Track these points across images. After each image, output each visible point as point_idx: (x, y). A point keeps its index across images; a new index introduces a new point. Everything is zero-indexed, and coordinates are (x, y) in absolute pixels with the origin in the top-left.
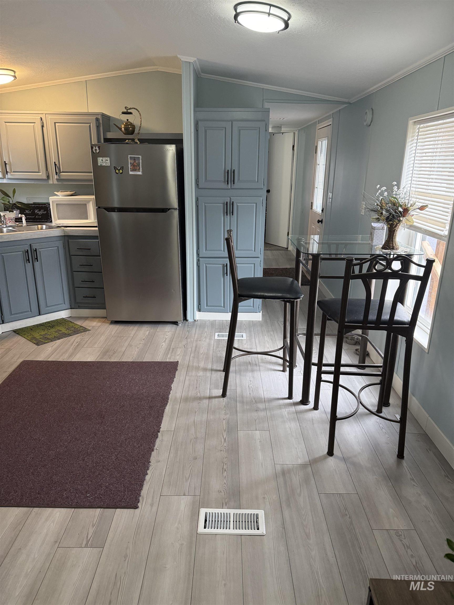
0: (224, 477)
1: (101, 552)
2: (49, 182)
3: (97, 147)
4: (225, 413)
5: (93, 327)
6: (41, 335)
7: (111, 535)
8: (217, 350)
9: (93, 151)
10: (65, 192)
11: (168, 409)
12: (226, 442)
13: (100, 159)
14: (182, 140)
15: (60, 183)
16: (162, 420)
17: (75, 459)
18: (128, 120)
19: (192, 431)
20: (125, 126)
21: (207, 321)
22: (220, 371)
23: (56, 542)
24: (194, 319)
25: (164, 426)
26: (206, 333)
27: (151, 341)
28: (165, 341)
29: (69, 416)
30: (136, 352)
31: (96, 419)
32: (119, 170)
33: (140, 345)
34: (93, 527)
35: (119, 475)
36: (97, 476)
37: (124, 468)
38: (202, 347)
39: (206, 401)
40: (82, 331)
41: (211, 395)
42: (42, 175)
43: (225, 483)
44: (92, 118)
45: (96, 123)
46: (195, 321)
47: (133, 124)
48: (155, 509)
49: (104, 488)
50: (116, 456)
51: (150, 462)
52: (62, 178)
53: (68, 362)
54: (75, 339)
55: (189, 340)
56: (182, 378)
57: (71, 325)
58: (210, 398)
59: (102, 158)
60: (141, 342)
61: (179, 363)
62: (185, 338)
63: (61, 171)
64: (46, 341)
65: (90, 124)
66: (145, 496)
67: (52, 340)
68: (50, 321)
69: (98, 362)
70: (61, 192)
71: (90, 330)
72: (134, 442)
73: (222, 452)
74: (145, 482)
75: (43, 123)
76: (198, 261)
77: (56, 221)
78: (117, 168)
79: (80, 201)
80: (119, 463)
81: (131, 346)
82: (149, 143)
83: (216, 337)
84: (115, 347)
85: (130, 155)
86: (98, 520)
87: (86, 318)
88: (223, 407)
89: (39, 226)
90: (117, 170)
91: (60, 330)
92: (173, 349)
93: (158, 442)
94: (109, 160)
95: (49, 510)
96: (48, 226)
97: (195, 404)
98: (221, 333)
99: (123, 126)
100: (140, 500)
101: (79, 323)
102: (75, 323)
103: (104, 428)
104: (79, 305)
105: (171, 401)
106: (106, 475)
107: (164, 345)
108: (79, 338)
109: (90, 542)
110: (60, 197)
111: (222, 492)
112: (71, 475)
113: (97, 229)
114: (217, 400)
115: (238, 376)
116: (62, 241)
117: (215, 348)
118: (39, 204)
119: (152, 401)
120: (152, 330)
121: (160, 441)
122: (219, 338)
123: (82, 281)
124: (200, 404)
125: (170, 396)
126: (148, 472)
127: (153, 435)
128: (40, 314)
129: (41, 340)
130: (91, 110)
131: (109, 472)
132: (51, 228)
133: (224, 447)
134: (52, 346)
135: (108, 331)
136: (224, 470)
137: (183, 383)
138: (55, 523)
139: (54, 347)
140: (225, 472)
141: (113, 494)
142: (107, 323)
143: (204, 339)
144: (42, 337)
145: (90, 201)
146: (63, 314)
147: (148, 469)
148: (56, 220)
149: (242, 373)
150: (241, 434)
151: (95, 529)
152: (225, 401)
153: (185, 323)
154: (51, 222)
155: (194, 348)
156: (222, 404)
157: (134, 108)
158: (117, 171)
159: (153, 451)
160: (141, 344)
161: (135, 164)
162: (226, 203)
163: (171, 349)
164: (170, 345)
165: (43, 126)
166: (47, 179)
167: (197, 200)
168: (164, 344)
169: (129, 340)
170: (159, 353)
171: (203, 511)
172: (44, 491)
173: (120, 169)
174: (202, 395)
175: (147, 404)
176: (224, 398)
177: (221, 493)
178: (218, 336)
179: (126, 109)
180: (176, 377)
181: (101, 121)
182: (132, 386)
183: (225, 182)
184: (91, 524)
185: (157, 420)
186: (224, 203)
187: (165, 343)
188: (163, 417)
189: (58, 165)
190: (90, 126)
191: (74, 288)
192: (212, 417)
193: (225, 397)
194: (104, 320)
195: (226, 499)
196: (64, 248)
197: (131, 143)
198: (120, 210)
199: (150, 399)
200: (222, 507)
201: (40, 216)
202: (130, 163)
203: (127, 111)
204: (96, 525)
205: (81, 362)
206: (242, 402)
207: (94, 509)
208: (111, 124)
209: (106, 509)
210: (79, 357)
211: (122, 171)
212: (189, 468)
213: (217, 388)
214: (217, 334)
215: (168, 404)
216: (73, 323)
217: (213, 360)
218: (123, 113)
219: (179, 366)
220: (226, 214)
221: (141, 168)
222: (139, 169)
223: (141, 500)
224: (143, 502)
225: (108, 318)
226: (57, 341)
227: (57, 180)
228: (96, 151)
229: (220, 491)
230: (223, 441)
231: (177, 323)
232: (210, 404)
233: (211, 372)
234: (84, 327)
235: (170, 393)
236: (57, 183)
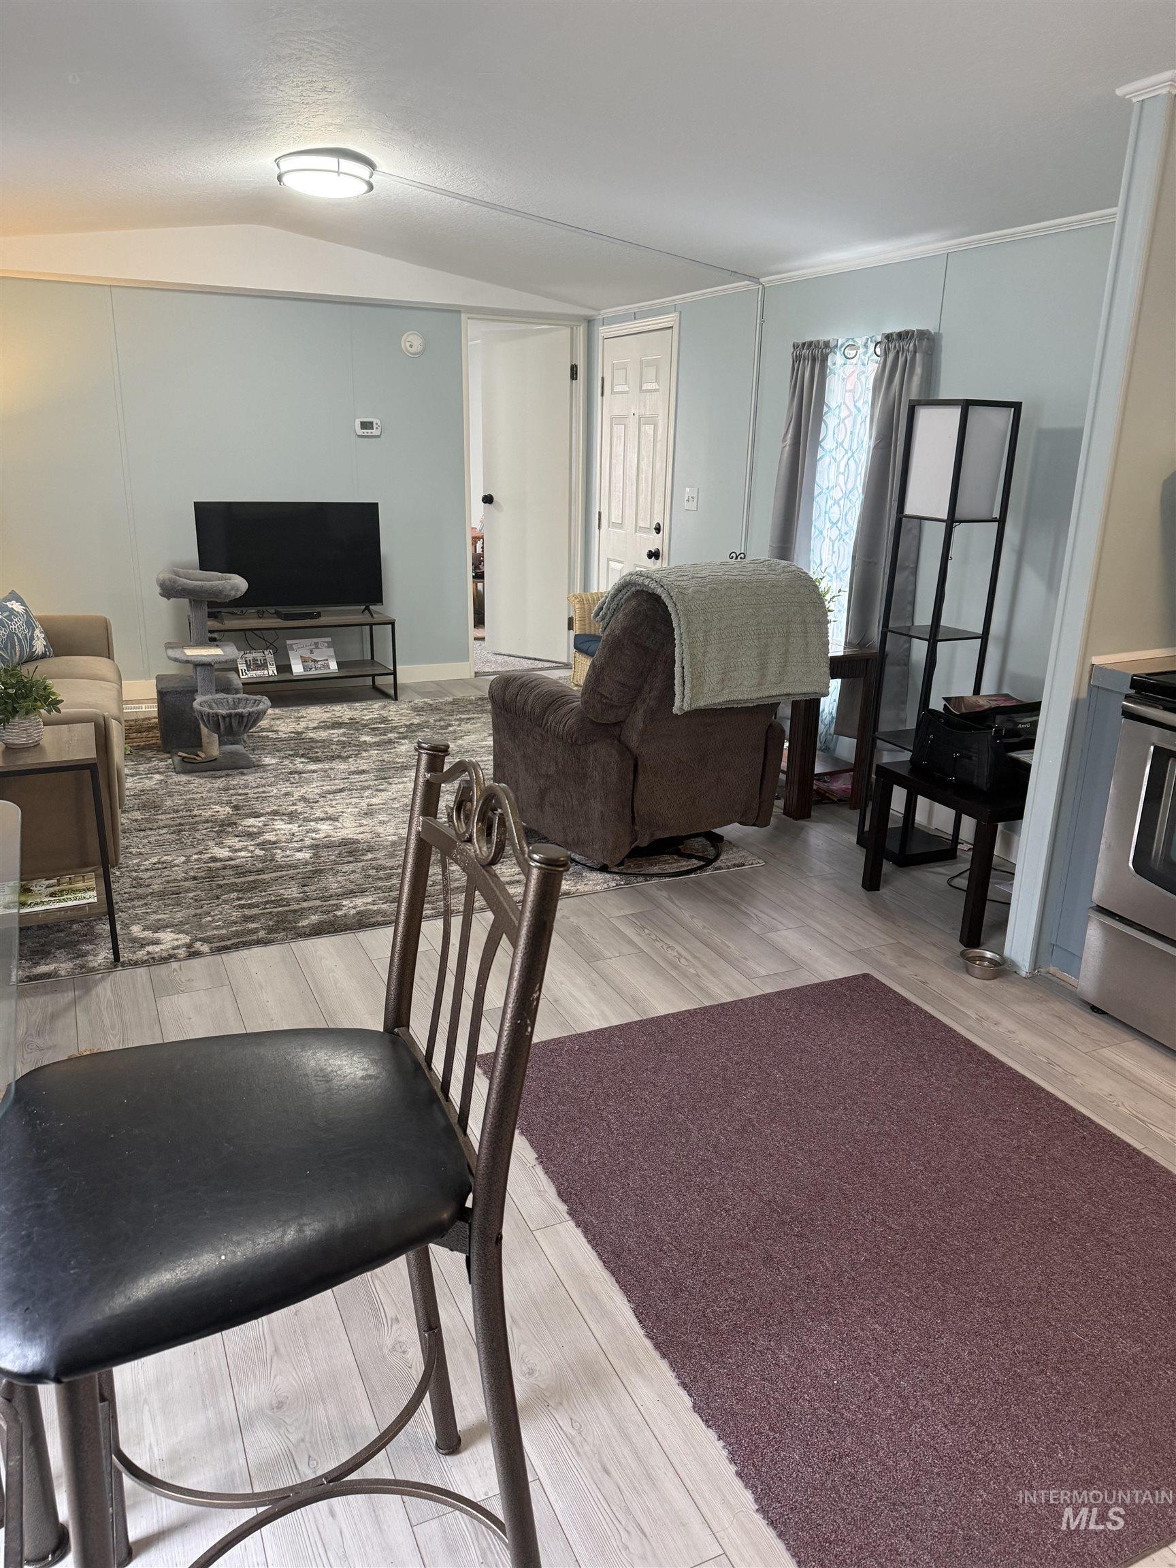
4: (404, 1352)
11: (622, 1309)
16: (599, 1255)
125: (664, 1365)
185: (613, 1244)
188: (606, 1267)
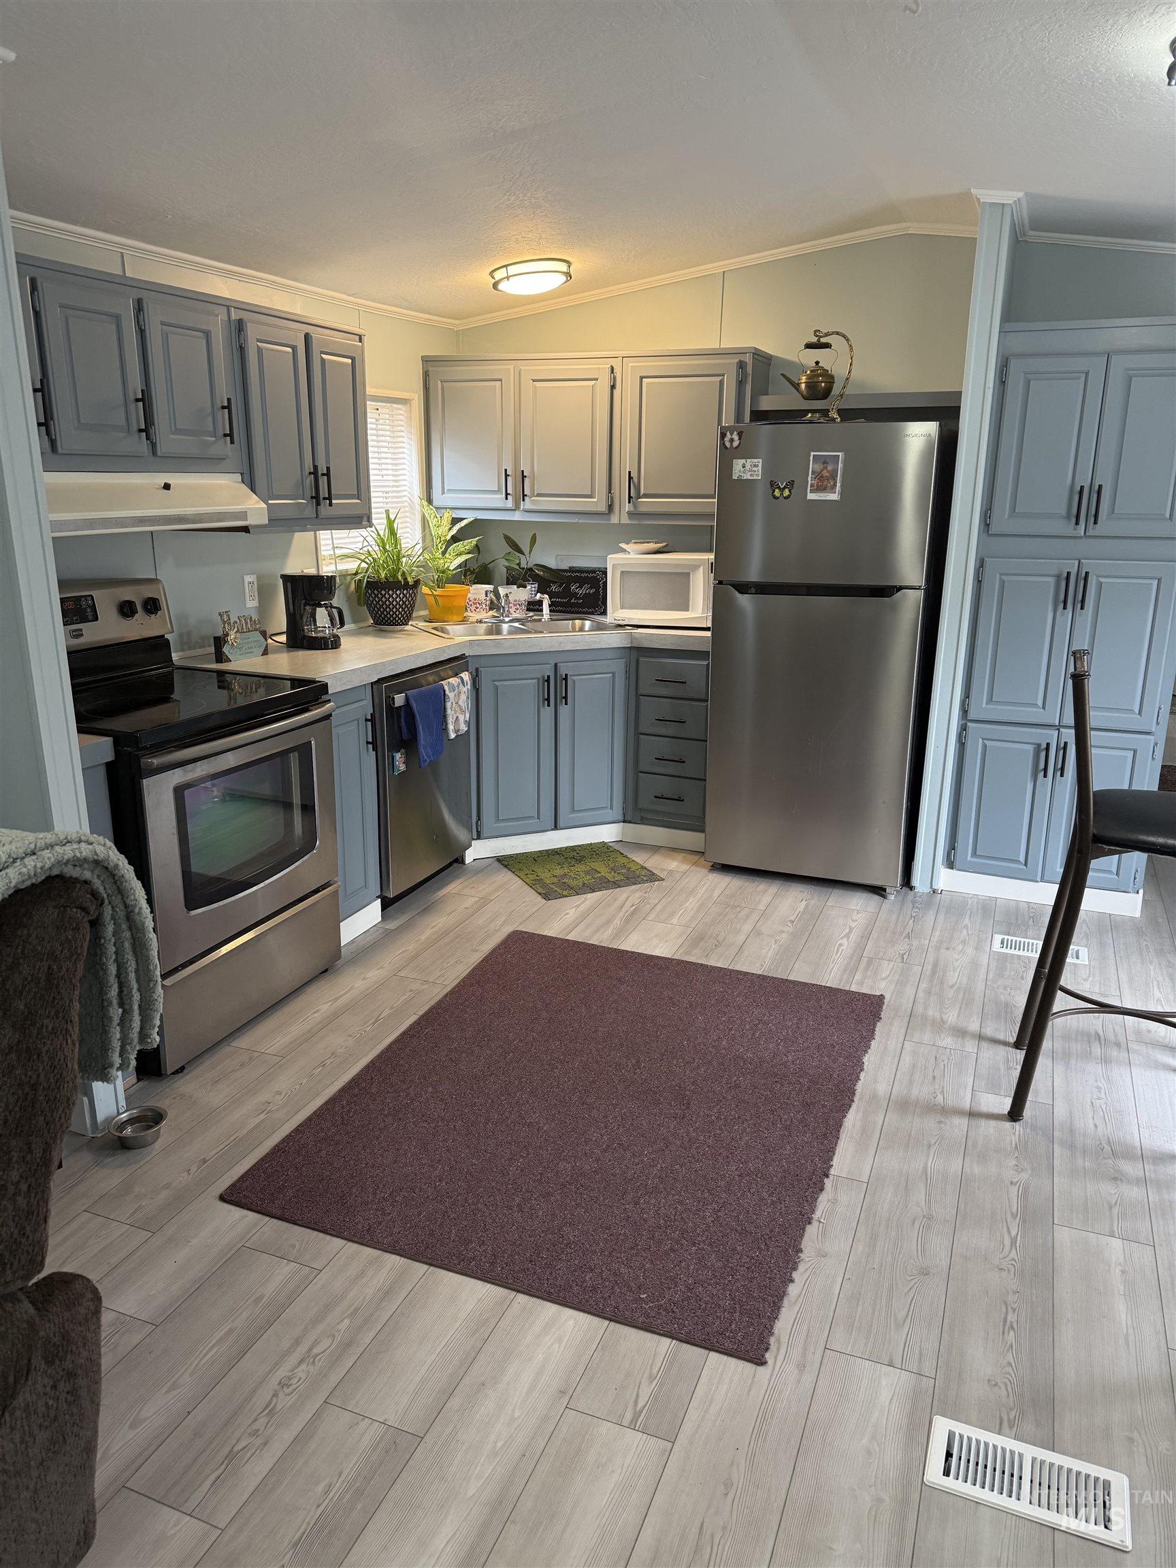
0: (1008, 1345)
1: (667, 1453)
2: (609, 520)
3: (735, 433)
4: (1017, 1166)
5: (671, 872)
6: (554, 876)
7: (693, 1415)
8: (999, 983)
9: (724, 444)
10: (644, 543)
11: (852, 1119)
12: (1018, 1248)
13: (738, 464)
14: (957, 410)
15: (636, 522)
16: (836, 1146)
17: (617, 1195)
18: (817, 363)
19: (919, 1195)
20: (809, 377)
21: (971, 898)
22: (1005, 1044)
23: (563, 1392)
24: (931, 888)
25: (842, 1161)
26: (965, 930)
27: (811, 927)
28: (847, 936)
29: (608, 1083)
30: (771, 952)
31: (670, 1104)
32: (782, 490)
33: (784, 935)
34: (651, 1382)
35: (720, 1264)
36: (666, 1253)
37: (734, 1249)
38: (954, 968)
39: (961, 1123)
40: (645, 879)
41: (975, 1109)
42: (598, 503)
43: (1010, 1364)
44: (729, 361)
45: (738, 375)
46: (934, 892)
47: (830, 372)
48: (808, 1379)
49: (682, 1288)
50: (716, 1212)
51: (801, 1251)
52: (643, 509)
53: (611, 949)
54: (628, 896)
55: (915, 943)
56: (893, 1044)
57: (621, 860)
58: (973, 1114)
59: (743, 461)
60: (786, 929)
61: (886, 1001)
62: (904, 935)
63: (642, 492)
64: (565, 893)
65: (722, 377)
66: (784, 1340)
67: (578, 891)
68: (576, 846)
69: (680, 962)
70: (635, 543)
71: (663, 880)
72: (763, 1187)
73: (1004, 1274)
74: (786, 1302)
75: (615, 378)
76: (963, 729)
77: (616, 612)
78: (778, 484)
79: (677, 566)
80: (721, 1232)
81: (759, 934)
82: (869, 419)
83: (997, 946)
84: (719, 930)
85: (813, 451)
86: (663, 1365)
87: (655, 849)
88: (1011, 1147)
89: (578, 622)
90: (777, 490)
91: (596, 870)
92: (870, 960)
93: (823, 1200)
94: (760, 465)
95: (550, 1310)
96: (595, 624)
97: (930, 1123)
98: (1010, 938)
99: (804, 379)
100: (770, 1344)
101: (639, 858)
102: (630, 856)
103: (688, 1133)
104: (644, 815)
105: (861, 1099)
106: (689, 1257)
107: (846, 946)
108: (638, 895)
109: (641, 1418)
110: (632, 556)
111: (1000, 1388)
112: (605, 1236)
113: (708, 634)
114: (994, 1125)
115: (1059, 1069)
116: (624, 660)
117: (991, 976)
118: (581, 570)
119: (809, 1088)
120: (813, 902)
121: (829, 1200)
122: (1004, 950)
123: (656, 759)
124: (943, 1125)
125: (859, 1087)
126: (795, 1275)
127: (810, 1180)
128: (556, 828)
129: (554, 887)
130: (728, 343)
131: (696, 1250)
132: (600, 627)
133: (1011, 1262)
134: (578, 906)
135: (704, 888)
136: (1007, 1327)
137: (897, 1059)
138: (563, 1344)
139: (582, 908)
140: (1012, 1333)
141: (704, 1310)
142: (704, 867)
143: (960, 948)
144: (555, 880)
145: (700, 566)
146: (607, 833)
147: (795, 1269)
148: (617, 610)
149: (1073, 1062)
150: (1064, 1236)
151: (656, 1389)
152: (1017, 1133)
153: (906, 894)
154: (604, 613)
155: (928, 968)
156: (1008, 1138)
157: (838, 333)
158: (777, 493)
159: (810, 1223)
160: (784, 932)
161: (825, 473)
162: (1066, 575)
163: (865, 960)
164: (861, 947)
165: (613, 387)
166: (607, 512)
167: (981, 565)
168: (844, 941)
169: (755, 916)
170: (831, 966)
171: (942, 1427)
172: (542, 1258)
173: (785, 488)
174: (950, 1103)
175: (797, 1095)
176: (1014, 1123)
177: (996, 1388)
178: (1002, 943)
179: (817, 336)
180: (876, 1037)
181: (749, 369)
182: (760, 1037)
183: (1068, 517)
184: (646, 1375)
185: (822, 1144)
186: (1058, 577)
187: (848, 940)
188: (838, 1138)
189: (635, 480)
190: (721, 382)
191: (638, 772)
192: (977, 1170)
193: (1019, 1120)
194: (696, 858)
195: (1011, 1409)
196: (628, 678)
197: (822, 420)
198: (762, 589)
199: (804, 1081)
200: (1000, 1429)
201: (579, 598)
202: (812, 471)
203: (819, 341)
204: (659, 1376)
205: (639, 954)
206: (1072, 1147)
207: (655, 1336)
208: (775, 373)
209: (685, 1345)
210: (635, 943)
211: (790, 491)
212: (906, 1294)
213: (994, 1088)
214: (998, 938)
215: (854, 1106)
216: (626, 856)
217: (986, 1009)
218: (809, 346)
219: (884, 1007)
220: (1061, 606)
221: (838, 485)
222: (835, 485)
223: (773, 1347)
224: (778, 1349)
225: (706, 854)
226: (589, 896)
227: (631, 515)
228: (732, 443)
229: (994, 1383)
230: (1007, 1242)
231: (885, 890)
232: (974, 1134)
233: (977, 1043)
234: (650, 869)
235: (858, 1079)
236: (628, 522)
